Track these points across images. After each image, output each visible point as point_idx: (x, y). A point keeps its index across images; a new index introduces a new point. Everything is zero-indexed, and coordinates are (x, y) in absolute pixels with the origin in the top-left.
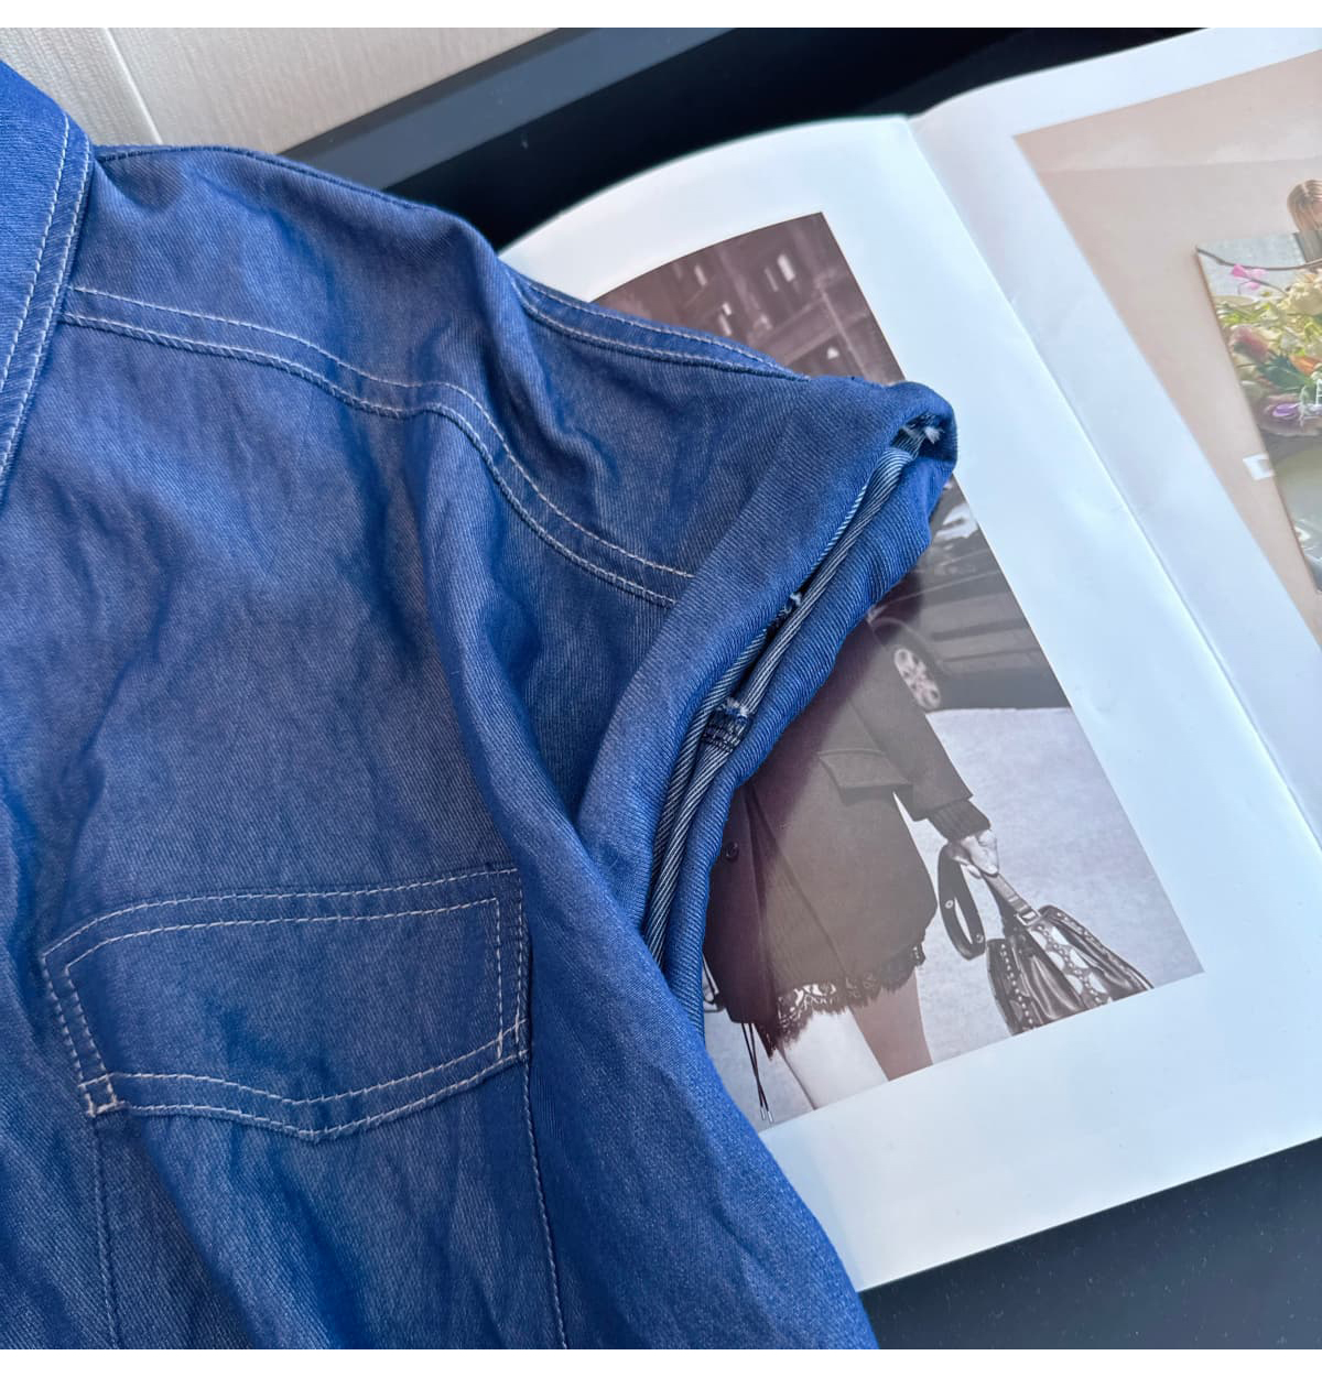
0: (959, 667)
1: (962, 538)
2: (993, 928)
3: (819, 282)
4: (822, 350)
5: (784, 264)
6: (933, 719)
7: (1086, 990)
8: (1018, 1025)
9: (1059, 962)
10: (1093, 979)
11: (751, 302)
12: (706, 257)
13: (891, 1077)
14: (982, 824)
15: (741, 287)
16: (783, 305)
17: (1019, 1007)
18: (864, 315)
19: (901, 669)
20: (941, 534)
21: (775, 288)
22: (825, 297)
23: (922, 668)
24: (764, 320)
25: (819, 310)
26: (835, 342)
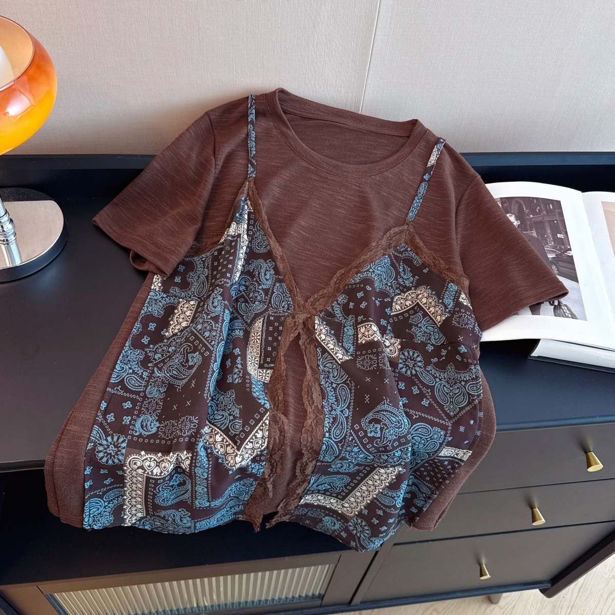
0: (562, 271)
1: (569, 256)
2: (556, 303)
3: (556, 211)
4: (553, 221)
5: (551, 206)
7: (568, 316)
8: (556, 315)
9: (565, 311)
10: (570, 315)
11: (543, 208)
12: (537, 199)
13: (533, 314)
15: (542, 206)
16: (549, 212)
17: (556, 314)
19: (553, 268)
20: (566, 253)
21: (548, 208)
22: (557, 213)
23: (556, 269)
24: (545, 212)
25: (555, 215)
26: (556, 220)
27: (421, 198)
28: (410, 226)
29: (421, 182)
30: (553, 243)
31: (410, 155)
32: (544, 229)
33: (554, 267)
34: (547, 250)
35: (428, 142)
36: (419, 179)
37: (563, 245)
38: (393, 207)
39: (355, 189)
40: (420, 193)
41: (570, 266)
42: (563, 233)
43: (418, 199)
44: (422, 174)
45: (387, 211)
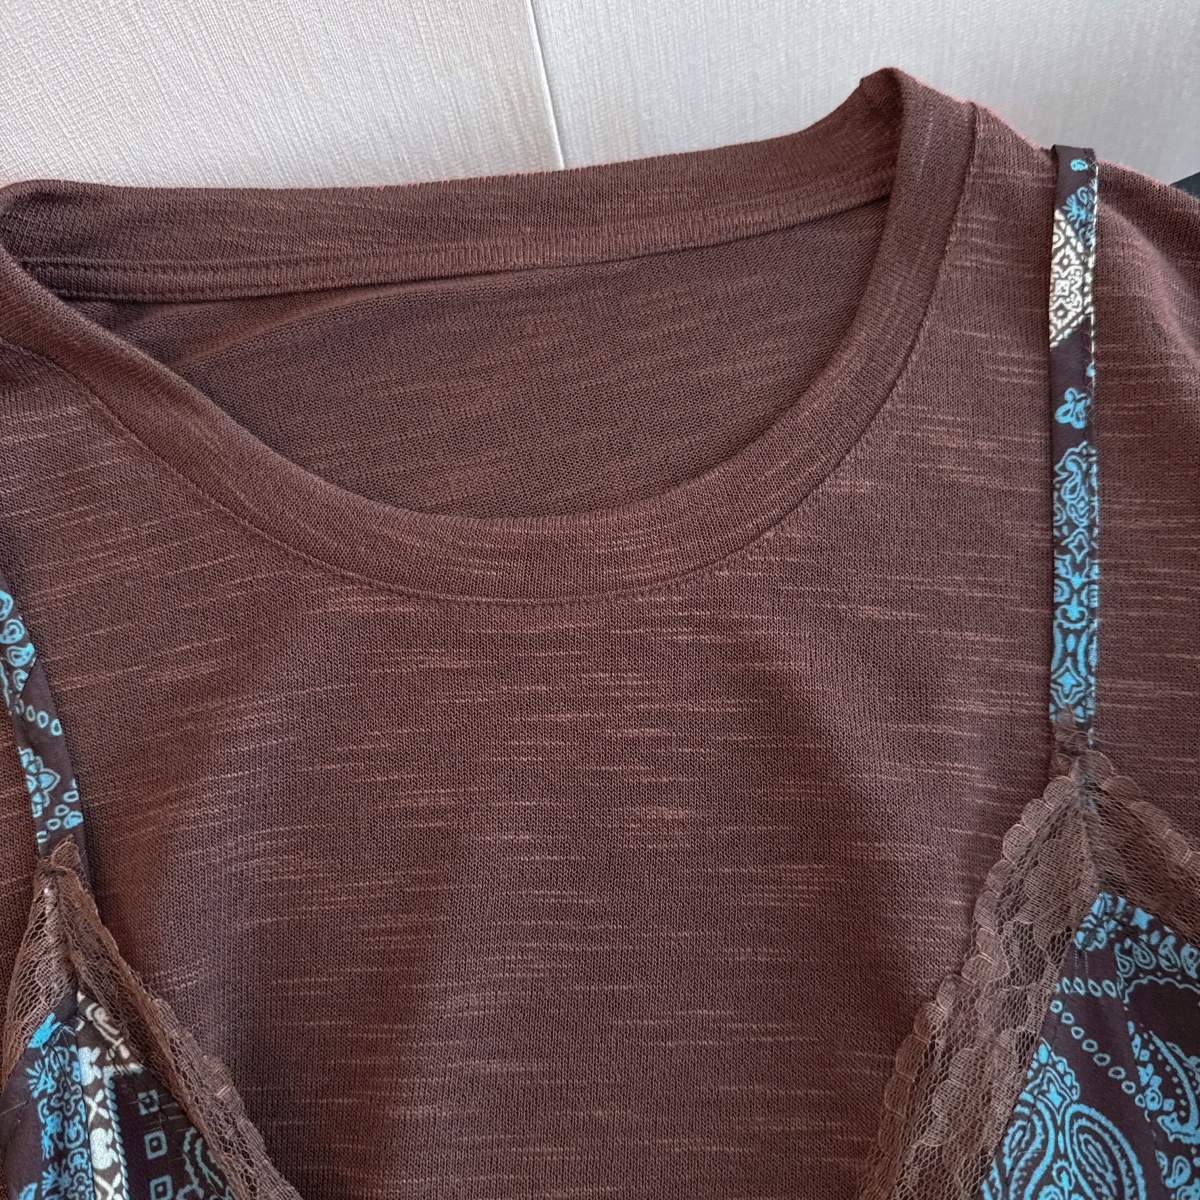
27: (1091, 554)
28: (1091, 762)
29: (1053, 453)
31: (932, 311)
35: (1004, 200)
36: (1036, 436)
38: (952, 679)
39: (698, 646)
40: (1073, 526)
43: (1078, 568)
44: (1040, 403)
45: (927, 716)
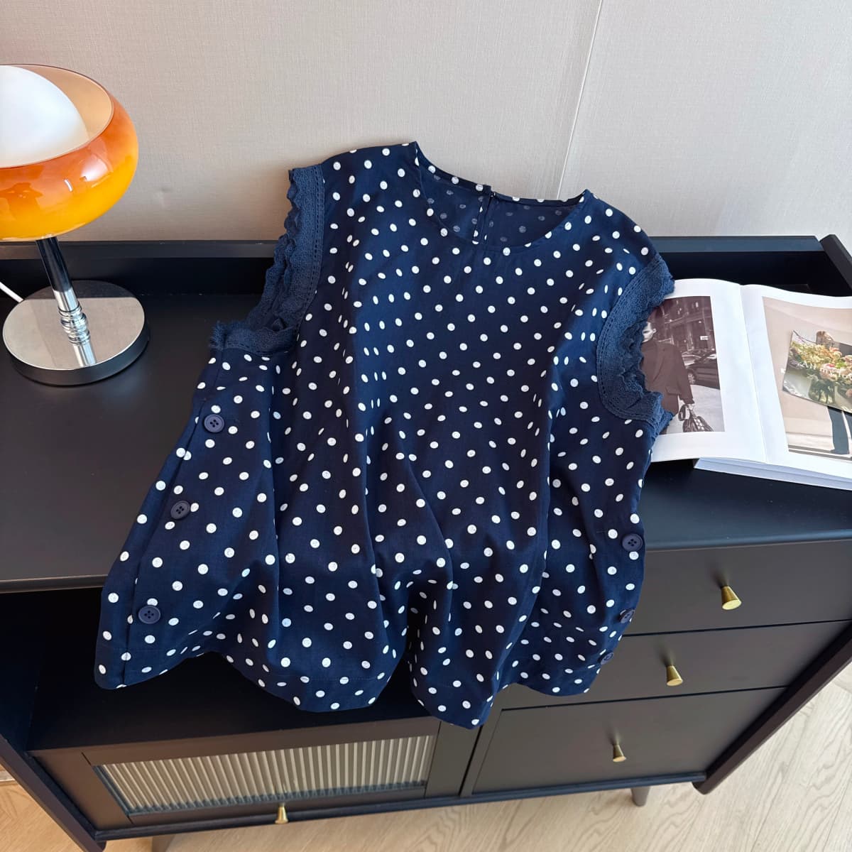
0: (699, 378)
1: (711, 360)
2: (687, 417)
3: (703, 309)
4: (698, 321)
5: (697, 305)
6: (691, 386)
7: (700, 429)
8: (685, 431)
9: (697, 424)
10: (703, 428)
11: (686, 309)
12: (680, 299)
14: (693, 402)
15: (685, 306)
16: (694, 312)
17: (686, 429)
18: (709, 317)
20: (708, 358)
21: (693, 306)
22: (703, 312)
24: (688, 313)
25: (701, 314)
26: (701, 320)
30: (693, 348)
32: (685, 333)
33: (690, 376)
34: (685, 357)
37: (707, 348)
41: (712, 371)
42: (708, 333)
